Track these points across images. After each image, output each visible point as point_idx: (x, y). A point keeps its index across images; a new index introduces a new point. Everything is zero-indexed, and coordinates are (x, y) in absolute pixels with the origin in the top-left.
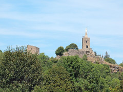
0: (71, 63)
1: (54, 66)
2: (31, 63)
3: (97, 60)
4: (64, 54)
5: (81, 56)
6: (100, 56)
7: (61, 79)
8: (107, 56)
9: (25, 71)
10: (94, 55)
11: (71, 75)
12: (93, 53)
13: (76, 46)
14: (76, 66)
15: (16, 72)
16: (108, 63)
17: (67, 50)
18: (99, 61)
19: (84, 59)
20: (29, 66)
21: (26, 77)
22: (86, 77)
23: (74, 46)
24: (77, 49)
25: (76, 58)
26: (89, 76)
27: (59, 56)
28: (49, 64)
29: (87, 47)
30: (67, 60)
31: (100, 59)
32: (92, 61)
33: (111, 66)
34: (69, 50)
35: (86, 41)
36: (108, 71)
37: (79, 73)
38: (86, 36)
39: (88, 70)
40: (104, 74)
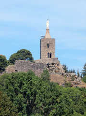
0: (20, 87)
3: (68, 80)
4: (7, 68)
5: (38, 73)
6: (74, 72)
10: (63, 71)
12: (61, 67)
13: (29, 54)
14: (29, 92)
17: (12, 61)
19: (44, 79)
23: (25, 55)
24: (31, 59)
26: (54, 111)
29: (50, 55)
31: (73, 78)
32: (59, 81)
34: (17, 62)
35: (47, 44)
38: (48, 36)
39: (51, 99)
40: (80, 107)
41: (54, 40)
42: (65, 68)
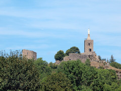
0: (72, 69)
1: (54, 72)
2: (27, 69)
3: (101, 65)
4: (64, 58)
5: (83, 61)
6: (105, 60)
7: (62, 87)
8: (112, 60)
9: (20, 79)
10: (98, 60)
11: (72, 82)
12: (97, 57)
13: (77, 49)
14: (77, 72)
15: (10, 80)
16: (113, 68)
17: (67, 54)
18: (104, 66)
19: (87, 64)
20: (25, 72)
21: (21, 85)
22: (89, 84)
23: (75, 50)
24: (79, 52)
25: (78, 63)
26: (93, 83)
27: (58, 61)
28: (48, 71)
29: (90, 50)
30: (68, 65)
31: (105, 64)
32: (96, 65)
33: (117, 72)
34: (70, 54)
35: (88, 43)
36: (114, 77)
37: (81, 80)
38: (89, 38)
39: (91, 76)
40: (109, 81)
41: (92, 41)
42: (100, 58)
